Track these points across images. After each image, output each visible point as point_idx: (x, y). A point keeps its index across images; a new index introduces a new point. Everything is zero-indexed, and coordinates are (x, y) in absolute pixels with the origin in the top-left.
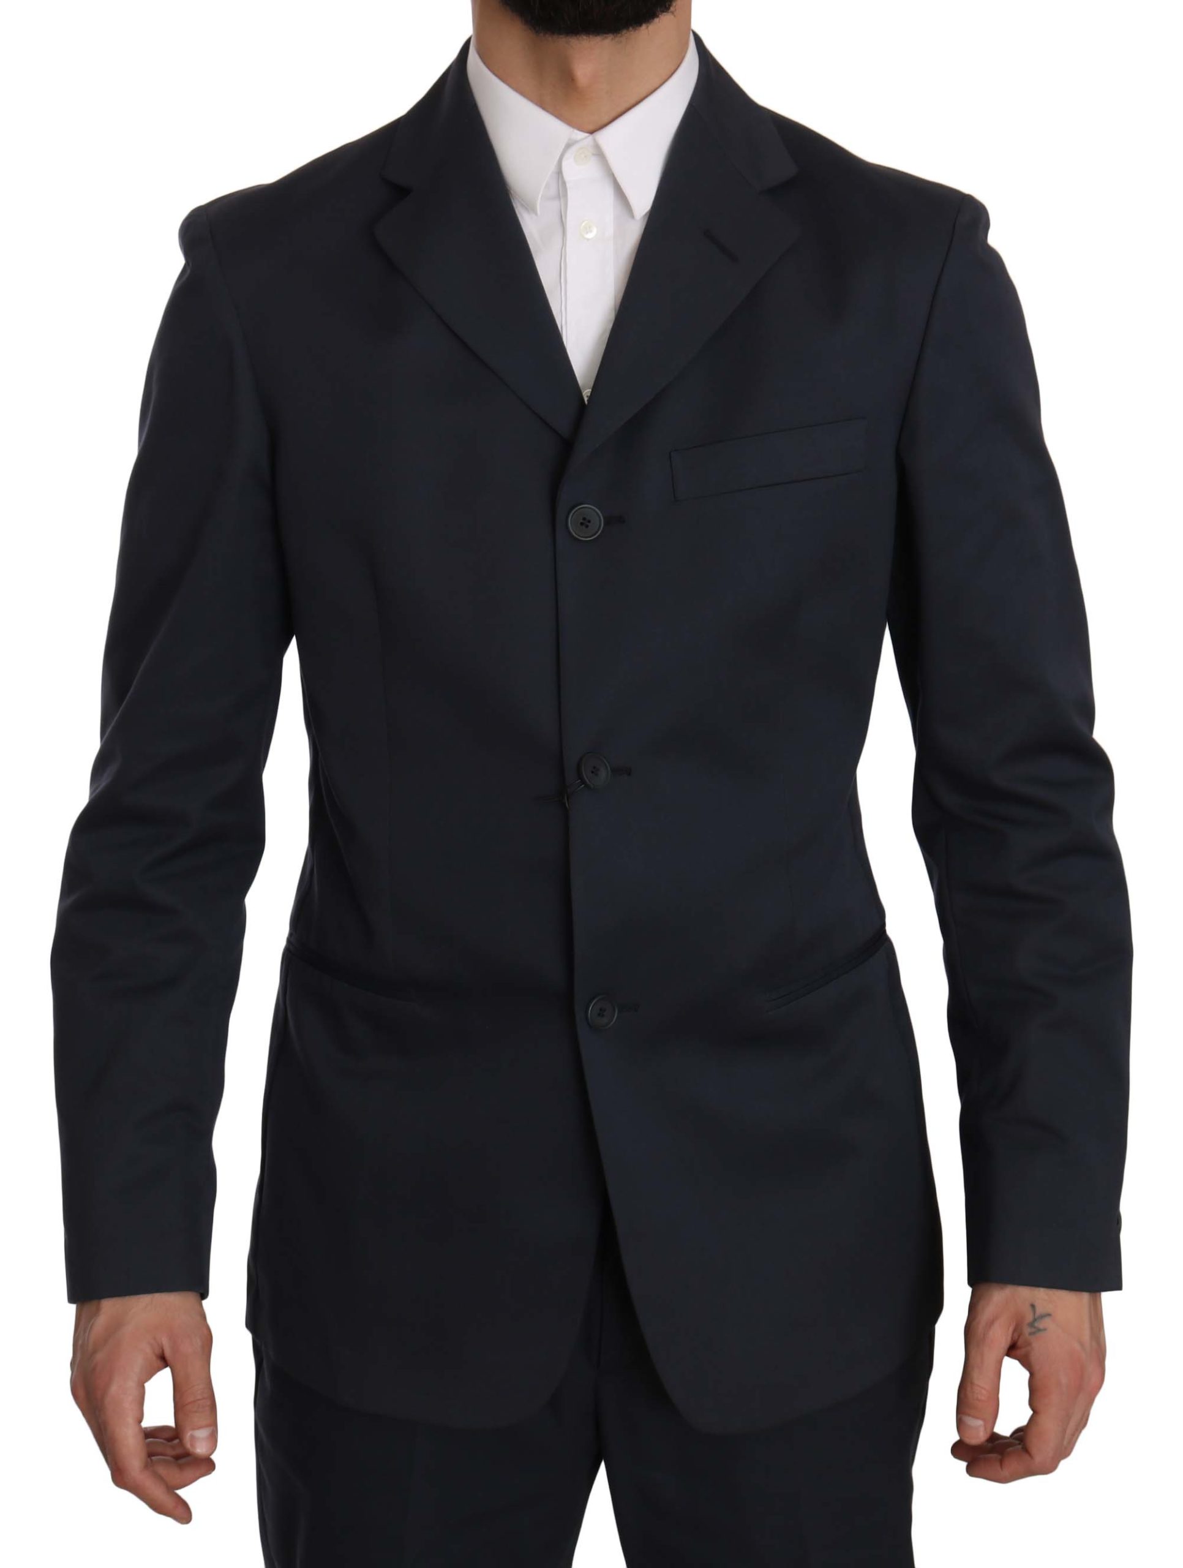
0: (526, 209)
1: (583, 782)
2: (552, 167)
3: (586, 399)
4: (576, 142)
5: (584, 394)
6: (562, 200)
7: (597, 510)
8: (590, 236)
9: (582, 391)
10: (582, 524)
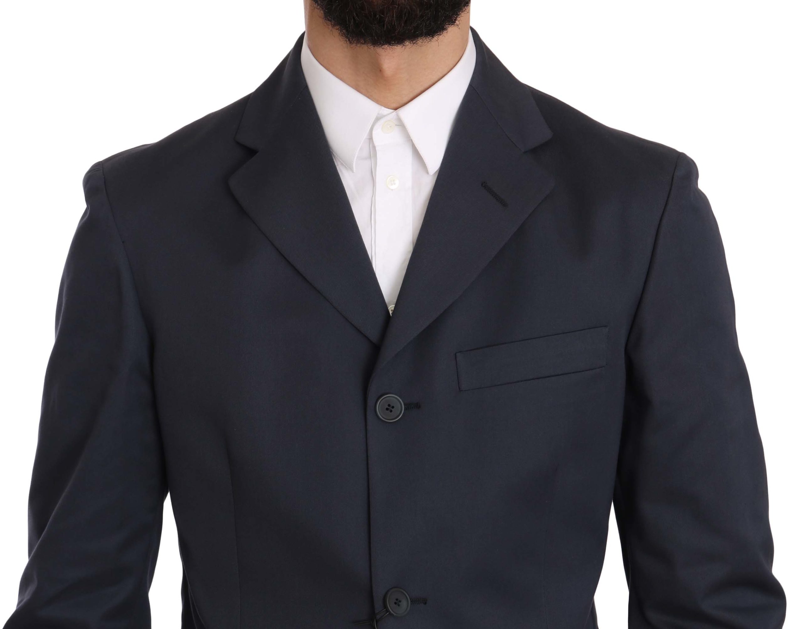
0: (345, 167)
1: (387, 611)
2: (365, 135)
3: (391, 312)
4: (384, 116)
5: (389, 308)
6: (372, 160)
7: (398, 398)
8: (393, 187)
9: (388, 306)
10: (387, 409)
